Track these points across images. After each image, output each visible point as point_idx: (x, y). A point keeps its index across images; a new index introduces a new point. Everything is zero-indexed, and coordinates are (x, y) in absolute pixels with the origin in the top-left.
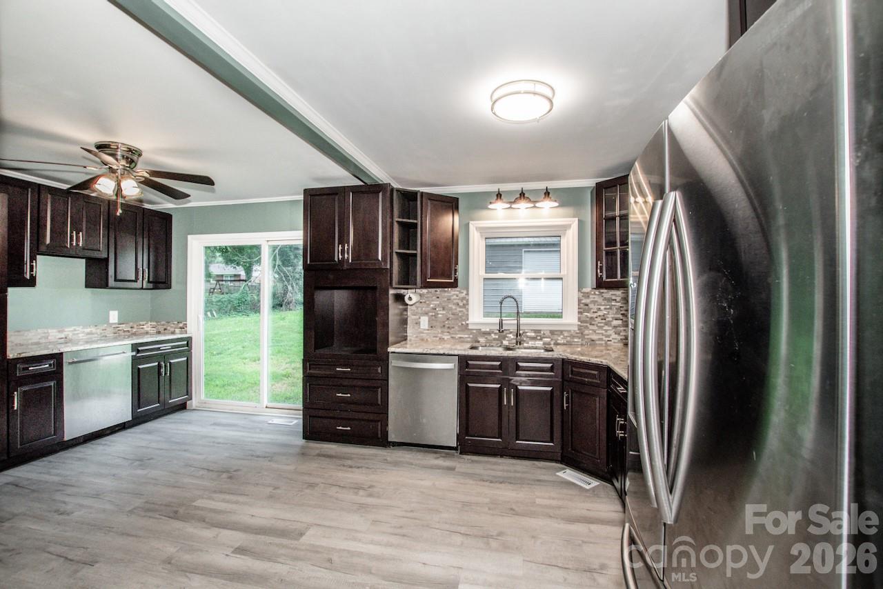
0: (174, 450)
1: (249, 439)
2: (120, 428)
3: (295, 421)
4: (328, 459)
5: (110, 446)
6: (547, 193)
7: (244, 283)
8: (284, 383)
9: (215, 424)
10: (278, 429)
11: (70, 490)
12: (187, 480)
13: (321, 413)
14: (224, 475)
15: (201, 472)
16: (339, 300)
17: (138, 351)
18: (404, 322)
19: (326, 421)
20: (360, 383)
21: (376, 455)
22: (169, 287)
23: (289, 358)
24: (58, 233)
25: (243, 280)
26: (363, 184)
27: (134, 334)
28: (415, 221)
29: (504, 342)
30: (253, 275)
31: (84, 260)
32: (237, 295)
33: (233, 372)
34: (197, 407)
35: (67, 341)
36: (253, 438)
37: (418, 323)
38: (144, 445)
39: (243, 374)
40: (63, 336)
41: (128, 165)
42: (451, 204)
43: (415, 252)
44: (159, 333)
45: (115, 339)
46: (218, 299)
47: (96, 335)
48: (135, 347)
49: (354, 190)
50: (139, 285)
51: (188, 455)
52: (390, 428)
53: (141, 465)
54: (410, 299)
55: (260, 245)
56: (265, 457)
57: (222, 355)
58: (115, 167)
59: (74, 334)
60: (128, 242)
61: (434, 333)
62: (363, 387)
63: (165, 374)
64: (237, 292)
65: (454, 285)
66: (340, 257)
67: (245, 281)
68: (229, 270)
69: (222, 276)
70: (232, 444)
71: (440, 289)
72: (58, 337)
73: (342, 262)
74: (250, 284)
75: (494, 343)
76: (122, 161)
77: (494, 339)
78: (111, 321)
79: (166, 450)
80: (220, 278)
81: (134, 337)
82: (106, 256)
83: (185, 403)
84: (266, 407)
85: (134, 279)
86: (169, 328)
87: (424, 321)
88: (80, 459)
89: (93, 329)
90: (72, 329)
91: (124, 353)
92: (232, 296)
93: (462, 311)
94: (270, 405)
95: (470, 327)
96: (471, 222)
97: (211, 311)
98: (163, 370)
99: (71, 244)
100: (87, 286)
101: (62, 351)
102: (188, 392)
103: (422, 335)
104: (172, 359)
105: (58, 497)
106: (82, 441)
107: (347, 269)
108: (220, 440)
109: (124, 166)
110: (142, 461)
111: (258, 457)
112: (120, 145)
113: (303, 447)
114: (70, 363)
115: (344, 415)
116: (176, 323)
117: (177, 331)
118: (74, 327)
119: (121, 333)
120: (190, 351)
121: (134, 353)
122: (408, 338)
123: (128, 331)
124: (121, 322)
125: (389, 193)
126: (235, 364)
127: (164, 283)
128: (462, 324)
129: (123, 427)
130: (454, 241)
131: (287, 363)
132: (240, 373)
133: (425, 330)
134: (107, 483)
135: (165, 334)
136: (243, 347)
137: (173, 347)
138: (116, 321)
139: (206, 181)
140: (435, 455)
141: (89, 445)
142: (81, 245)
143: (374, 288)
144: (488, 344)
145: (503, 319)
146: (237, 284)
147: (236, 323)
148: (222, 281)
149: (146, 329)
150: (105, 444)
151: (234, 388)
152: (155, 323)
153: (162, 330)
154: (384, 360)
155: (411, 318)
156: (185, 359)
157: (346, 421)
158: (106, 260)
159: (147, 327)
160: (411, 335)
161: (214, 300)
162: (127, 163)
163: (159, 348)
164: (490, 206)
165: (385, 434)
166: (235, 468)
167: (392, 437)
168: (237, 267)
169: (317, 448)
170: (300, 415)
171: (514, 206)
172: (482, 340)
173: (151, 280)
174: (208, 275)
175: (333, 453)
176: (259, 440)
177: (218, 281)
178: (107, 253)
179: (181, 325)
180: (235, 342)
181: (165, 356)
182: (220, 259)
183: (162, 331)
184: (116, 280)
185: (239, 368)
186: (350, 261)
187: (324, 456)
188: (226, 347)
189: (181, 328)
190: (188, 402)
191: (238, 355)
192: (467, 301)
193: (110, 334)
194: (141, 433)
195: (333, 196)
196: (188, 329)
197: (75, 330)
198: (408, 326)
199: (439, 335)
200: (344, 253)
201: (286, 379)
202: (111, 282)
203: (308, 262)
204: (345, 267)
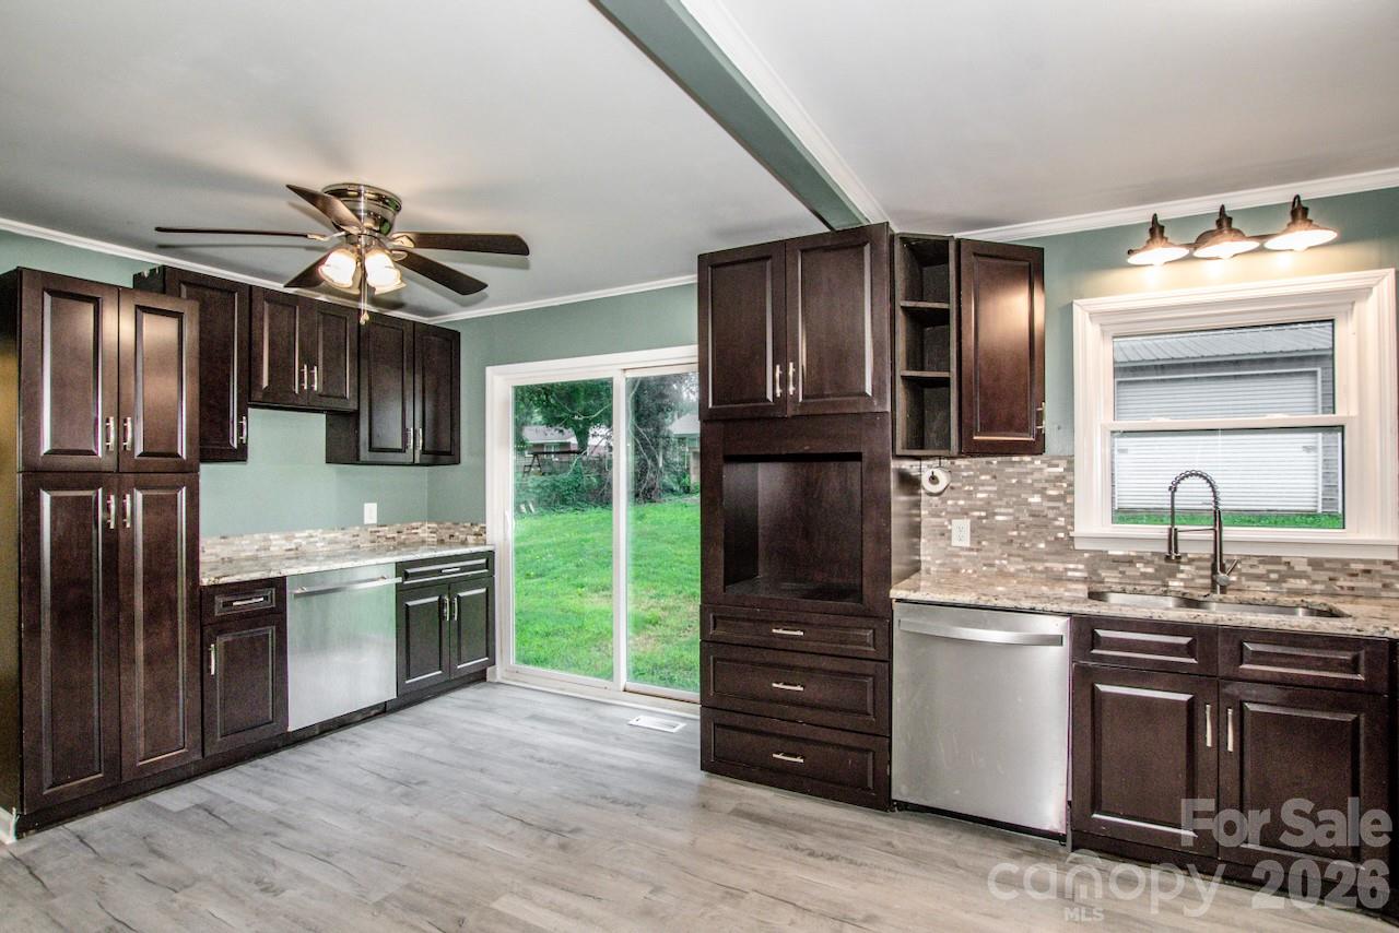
0: (464, 767)
1: (597, 758)
2: (377, 711)
3: (681, 725)
4: (758, 826)
5: (359, 746)
6: (1299, 212)
7: (577, 457)
8: (650, 637)
9: (534, 717)
10: (648, 740)
11: (288, 836)
12: (483, 842)
13: (739, 720)
14: (553, 840)
15: (512, 826)
16: (767, 483)
17: (407, 576)
18: (915, 531)
19: (749, 737)
20: (825, 663)
21: (863, 829)
22: (457, 462)
23: (655, 588)
24: (281, 368)
25: (574, 452)
26: (828, 230)
27: (403, 544)
28: (945, 306)
29: (1170, 583)
30: (589, 443)
31: (323, 417)
32: (567, 476)
33: (562, 610)
34: (503, 678)
35: (298, 554)
36: (603, 754)
37: (945, 534)
38: (413, 751)
39: (580, 615)
40: (293, 546)
41: (377, 228)
42: (1026, 264)
43: (945, 374)
44: (441, 542)
45: (374, 552)
46: (536, 484)
47: (343, 545)
48: (402, 569)
49: (808, 246)
50: (407, 457)
51: (485, 781)
52: (897, 769)
53: (406, 795)
54: (933, 479)
55: (611, 379)
56: (629, 805)
57: (544, 579)
58: (354, 230)
59: (309, 543)
60: (390, 382)
61: (988, 558)
62: (831, 672)
63: (451, 617)
64: (565, 472)
65: (1036, 447)
66: (778, 391)
67: (579, 453)
68: (553, 436)
69: (542, 445)
70: (566, 766)
71: (1000, 459)
72: (285, 548)
73: (781, 402)
74: (584, 458)
75: (1147, 585)
76: (367, 219)
77: (1145, 576)
78: (367, 521)
79: (451, 765)
80: (539, 451)
81: (403, 549)
82: (356, 408)
83: (484, 671)
84: (625, 691)
85: (400, 447)
86: (457, 534)
87: (961, 532)
88: (310, 769)
89: (338, 535)
90: (306, 534)
91: (383, 578)
92: (560, 477)
93: (1058, 508)
94: (633, 686)
95: (1078, 546)
96: (1075, 301)
97: (525, 503)
98: (447, 610)
99: (301, 388)
100: (328, 461)
101: (285, 572)
102: (490, 652)
103: (955, 560)
104: (461, 591)
105: (266, 848)
106: (317, 732)
107: (794, 417)
108: (544, 754)
109: (370, 229)
110: (407, 786)
111: (615, 801)
112: (362, 187)
113: (703, 789)
114: (297, 596)
115: (789, 730)
116: (469, 525)
117: (471, 539)
118: (311, 531)
119: (382, 540)
120: (491, 575)
121: (399, 580)
122: (923, 567)
123: (393, 538)
124: (383, 523)
125: (885, 247)
126: (564, 594)
127: (449, 454)
128: (1057, 539)
129: (383, 710)
130: (1034, 347)
131: (652, 597)
132: (574, 612)
133: (962, 549)
134: (345, 828)
135: (451, 546)
136: (577, 566)
137: (464, 569)
138: (375, 521)
139: (512, 246)
140: (1012, 848)
141: (326, 739)
142: (316, 389)
143: (857, 457)
144: (1130, 588)
145: (1179, 527)
146: (565, 458)
147: (564, 524)
148: (544, 453)
149: (421, 535)
150: (352, 742)
151: (565, 641)
152: (434, 525)
153: (446, 537)
154: (882, 617)
155: (927, 521)
156: (484, 590)
157: (795, 743)
158: (356, 414)
159: (424, 531)
160: (929, 558)
161: (530, 485)
162: (376, 224)
163: (440, 571)
164: (1132, 260)
165: (885, 783)
166: (573, 825)
167: (900, 791)
168: (565, 430)
169: (732, 795)
170: (695, 714)
171: (1199, 253)
172: (1110, 577)
173: (427, 448)
174: (521, 444)
175: (765, 810)
176: (614, 762)
177: (536, 455)
178: (356, 403)
179: (476, 529)
180: (563, 557)
181: (451, 586)
182: (539, 418)
183: (447, 540)
184: (371, 449)
185: (573, 602)
186: (801, 400)
187: (750, 816)
188: (550, 565)
189: (476, 534)
190: (489, 669)
191: (569, 579)
192: (1071, 485)
193: (364, 541)
194: (412, 724)
195: (760, 263)
196: (489, 536)
197: (311, 536)
198: (923, 540)
199: (997, 562)
200: (784, 382)
201: (651, 627)
202: (365, 454)
203: (710, 406)
204: (790, 412)
